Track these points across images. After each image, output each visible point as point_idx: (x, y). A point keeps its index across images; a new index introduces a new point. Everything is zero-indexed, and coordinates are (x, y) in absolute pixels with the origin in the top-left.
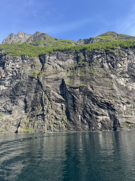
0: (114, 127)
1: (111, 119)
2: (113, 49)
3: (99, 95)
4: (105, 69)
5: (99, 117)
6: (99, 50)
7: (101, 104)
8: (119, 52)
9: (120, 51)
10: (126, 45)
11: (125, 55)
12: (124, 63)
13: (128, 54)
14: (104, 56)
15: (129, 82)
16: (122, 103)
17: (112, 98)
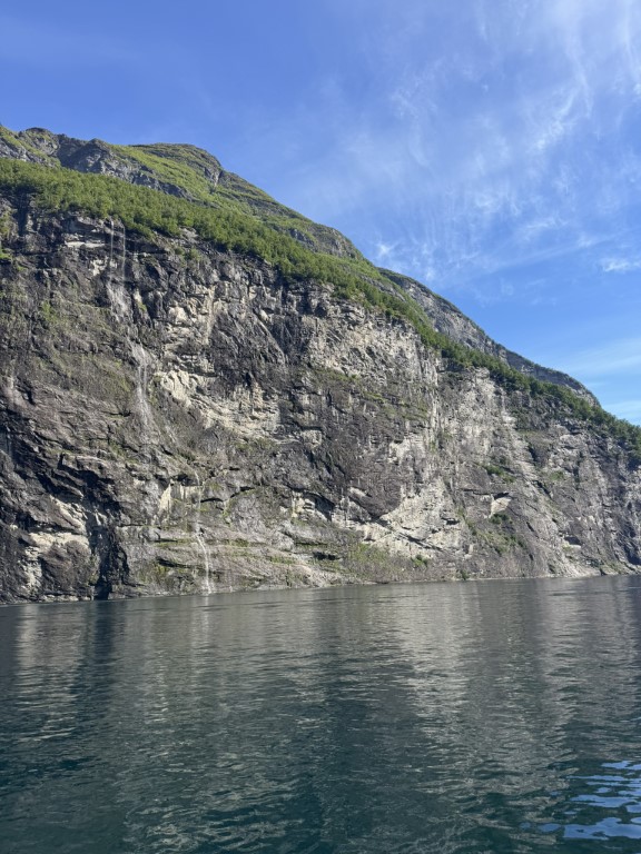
0: (99, 584)
1: (92, 546)
2: (163, 231)
3: (58, 433)
4: (113, 314)
5: (35, 537)
6: (100, 216)
7: (56, 477)
8: (189, 257)
9: (195, 251)
10: (221, 235)
11: (208, 274)
12: (199, 306)
13: (223, 277)
14: (119, 252)
15: (207, 392)
16: (156, 476)
17: (115, 454)
